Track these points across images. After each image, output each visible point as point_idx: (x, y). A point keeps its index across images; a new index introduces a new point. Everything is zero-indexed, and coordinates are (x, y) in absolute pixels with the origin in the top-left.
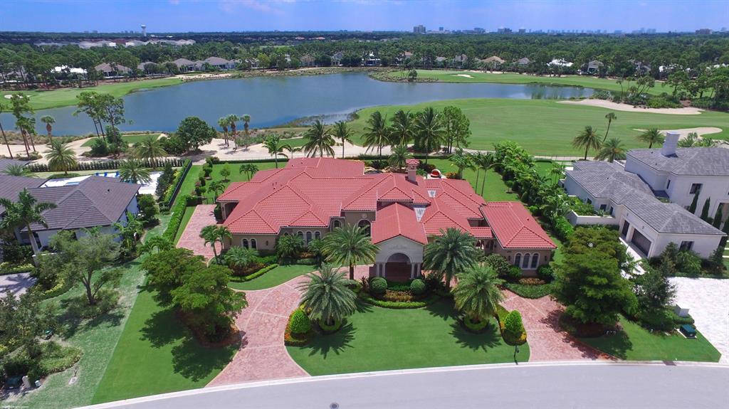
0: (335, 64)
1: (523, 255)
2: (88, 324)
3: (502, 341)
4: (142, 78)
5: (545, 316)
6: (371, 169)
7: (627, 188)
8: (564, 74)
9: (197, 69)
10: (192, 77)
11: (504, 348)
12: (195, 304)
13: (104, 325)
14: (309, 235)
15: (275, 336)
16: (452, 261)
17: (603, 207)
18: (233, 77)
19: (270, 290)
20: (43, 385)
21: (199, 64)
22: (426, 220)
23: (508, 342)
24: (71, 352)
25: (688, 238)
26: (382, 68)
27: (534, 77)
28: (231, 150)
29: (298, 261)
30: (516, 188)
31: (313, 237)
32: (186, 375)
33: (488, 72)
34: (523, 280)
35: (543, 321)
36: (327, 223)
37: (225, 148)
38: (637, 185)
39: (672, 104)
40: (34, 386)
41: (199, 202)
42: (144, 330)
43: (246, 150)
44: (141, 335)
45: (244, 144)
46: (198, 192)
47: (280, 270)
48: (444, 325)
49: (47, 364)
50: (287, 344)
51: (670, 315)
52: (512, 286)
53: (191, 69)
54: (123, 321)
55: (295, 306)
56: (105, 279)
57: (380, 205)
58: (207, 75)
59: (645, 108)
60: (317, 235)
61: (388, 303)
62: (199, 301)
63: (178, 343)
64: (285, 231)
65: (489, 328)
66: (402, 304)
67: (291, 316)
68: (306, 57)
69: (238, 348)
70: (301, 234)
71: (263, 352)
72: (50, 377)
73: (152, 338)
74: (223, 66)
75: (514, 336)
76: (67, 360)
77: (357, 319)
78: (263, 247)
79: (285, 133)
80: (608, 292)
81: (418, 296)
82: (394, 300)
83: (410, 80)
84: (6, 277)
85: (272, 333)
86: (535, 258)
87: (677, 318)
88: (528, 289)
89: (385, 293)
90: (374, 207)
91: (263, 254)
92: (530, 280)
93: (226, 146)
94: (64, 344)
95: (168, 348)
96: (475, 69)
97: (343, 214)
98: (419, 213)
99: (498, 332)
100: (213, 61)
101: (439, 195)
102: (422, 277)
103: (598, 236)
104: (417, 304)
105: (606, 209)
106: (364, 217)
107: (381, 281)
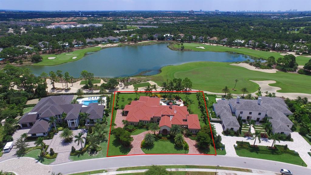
0: (155, 39)
1: (193, 130)
2: (101, 142)
3: (184, 149)
4: (87, 46)
5: (195, 144)
6: (163, 98)
7: (225, 111)
8: (240, 46)
9: (105, 42)
10: (104, 46)
11: (184, 151)
12: (125, 140)
13: (104, 142)
14: (146, 122)
15: (139, 146)
16: (175, 132)
17: (219, 116)
18: (118, 46)
19: (137, 135)
20: (98, 153)
21: (105, 39)
22: (172, 120)
23: (185, 149)
24: (101, 147)
25: (232, 127)
26: (172, 41)
27: (228, 48)
28: (123, 87)
29: (143, 128)
30: (201, 107)
31: (147, 123)
32: (123, 153)
33: (212, 44)
34: (192, 136)
35: (194, 145)
36: (150, 119)
37: (121, 87)
38: (229, 110)
39: (269, 67)
40: (96, 153)
41: (118, 109)
42: (113, 143)
43: (127, 88)
44: (112, 145)
45: (126, 85)
46: (117, 105)
47: (139, 130)
48: (173, 145)
49: (98, 149)
50: (141, 148)
51: (220, 145)
52: (190, 137)
53: (103, 41)
54: (108, 141)
55: (142, 139)
56: (104, 132)
57: (162, 116)
58: (109, 45)
59: (259, 69)
60: (148, 122)
61: (162, 140)
62: (125, 139)
63: (120, 146)
64: (140, 121)
65: (182, 146)
66: (165, 140)
67: (142, 142)
68: (144, 36)
69: (132, 148)
70: (144, 122)
71: (137, 149)
72: (98, 152)
73: (115, 145)
74: (114, 40)
75: (186, 148)
76: (100, 149)
77: (155, 143)
78: (135, 124)
79: (138, 80)
80: (204, 141)
81: (168, 138)
82: (163, 139)
83: (182, 50)
84: (81, 129)
85: (138, 145)
86: (196, 130)
87: (222, 146)
88: (193, 138)
89: (161, 137)
90: (161, 116)
91: (135, 126)
92: (194, 136)
93: (121, 86)
94: (99, 146)
95: (118, 148)
96: (207, 43)
97: (154, 117)
98: (171, 117)
99: (184, 147)
100: (111, 38)
101: (177, 113)
102: (170, 134)
103: (208, 128)
104: (168, 140)
105: (219, 117)
106: (159, 118)
107: (161, 135)
